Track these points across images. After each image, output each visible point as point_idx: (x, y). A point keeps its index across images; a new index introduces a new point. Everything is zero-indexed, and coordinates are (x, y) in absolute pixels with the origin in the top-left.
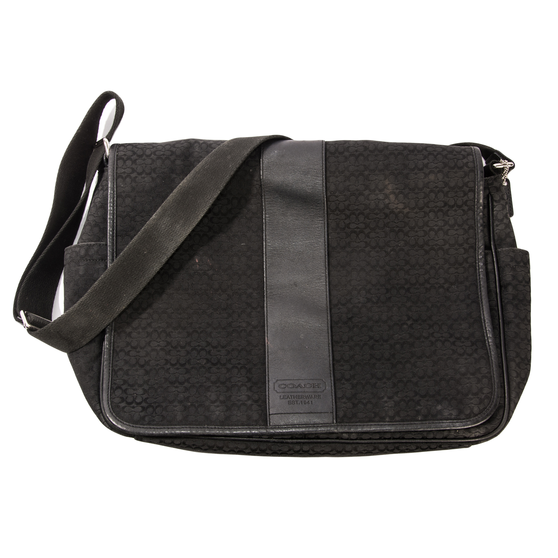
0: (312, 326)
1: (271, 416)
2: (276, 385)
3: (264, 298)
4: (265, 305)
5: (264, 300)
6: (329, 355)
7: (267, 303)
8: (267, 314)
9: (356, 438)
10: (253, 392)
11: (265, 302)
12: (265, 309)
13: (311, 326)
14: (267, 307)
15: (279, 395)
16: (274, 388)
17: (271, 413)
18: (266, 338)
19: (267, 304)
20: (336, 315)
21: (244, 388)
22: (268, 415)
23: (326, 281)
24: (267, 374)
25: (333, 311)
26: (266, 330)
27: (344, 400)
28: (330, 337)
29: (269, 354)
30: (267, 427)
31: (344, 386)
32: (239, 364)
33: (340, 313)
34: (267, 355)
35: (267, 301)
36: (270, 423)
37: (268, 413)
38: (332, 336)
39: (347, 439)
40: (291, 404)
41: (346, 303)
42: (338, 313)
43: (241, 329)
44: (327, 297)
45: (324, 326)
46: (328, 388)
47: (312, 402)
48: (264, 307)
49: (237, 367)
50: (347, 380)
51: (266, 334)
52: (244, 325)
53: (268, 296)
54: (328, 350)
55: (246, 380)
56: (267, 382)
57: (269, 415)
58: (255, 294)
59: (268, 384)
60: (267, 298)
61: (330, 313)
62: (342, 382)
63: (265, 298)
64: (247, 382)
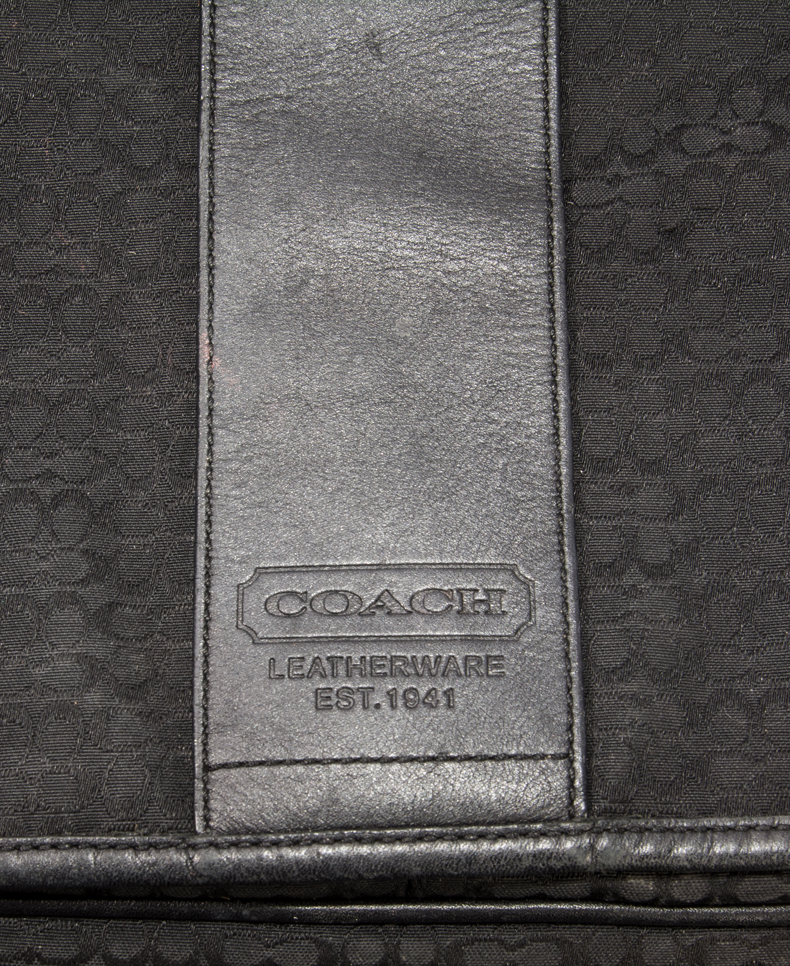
0: (464, 271)
1: (215, 775)
2: (253, 601)
3: (198, 120)
4: (204, 154)
5: (198, 129)
6: (556, 434)
7: (212, 143)
8: (212, 204)
9: (700, 897)
10: (117, 637)
11: (205, 139)
12: (204, 175)
13: (455, 273)
14: (211, 168)
15: (264, 654)
16: (240, 614)
17: (215, 758)
18: (204, 335)
19: (211, 150)
20: (598, 213)
21: (72, 616)
22: (198, 771)
23: (546, 27)
24: (202, 536)
25: (578, 192)
26: (204, 288)
27: (632, 687)
28: (558, 332)
29: (216, 422)
30: (192, 841)
31: (634, 605)
32: (49, 475)
33: (618, 205)
34: (203, 431)
35: (212, 133)
36: (207, 819)
37: (198, 763)
38: (571, 327)
39: (653, 903)
40: (329, 707)
41: (651, 151)
42: (608, 203)
43: (68, 282)
44: (547, 118)
45: (528, 269)
46: (548, 616)
47: (449, 693)
48: (196, 167)
49: (35, 496)
50: (654, 572)
51: (203, 315)
52: (85, 264)
53: (219, 104)
54: (547, 402)
55: (84, 568)
56: (200, 584)
57: (207, 768)
58: (147, 97)
59: (208, 594)
60: (212, 116)
61: (565, 203)
62: (627, 581)
63: (205, 117)
64: (83, 582)
